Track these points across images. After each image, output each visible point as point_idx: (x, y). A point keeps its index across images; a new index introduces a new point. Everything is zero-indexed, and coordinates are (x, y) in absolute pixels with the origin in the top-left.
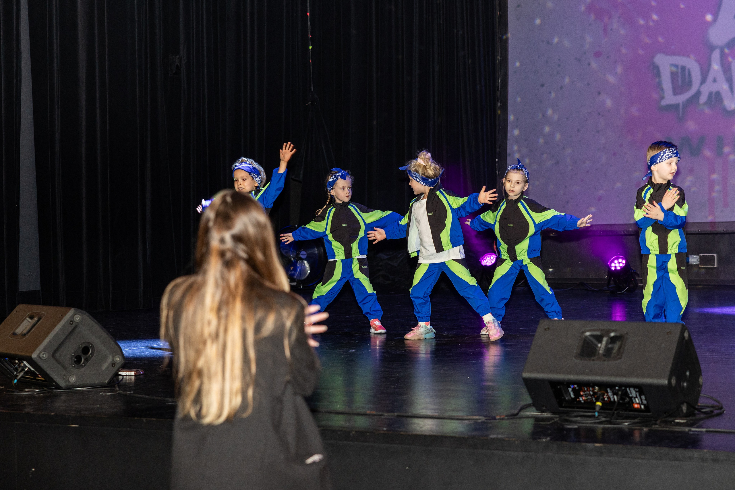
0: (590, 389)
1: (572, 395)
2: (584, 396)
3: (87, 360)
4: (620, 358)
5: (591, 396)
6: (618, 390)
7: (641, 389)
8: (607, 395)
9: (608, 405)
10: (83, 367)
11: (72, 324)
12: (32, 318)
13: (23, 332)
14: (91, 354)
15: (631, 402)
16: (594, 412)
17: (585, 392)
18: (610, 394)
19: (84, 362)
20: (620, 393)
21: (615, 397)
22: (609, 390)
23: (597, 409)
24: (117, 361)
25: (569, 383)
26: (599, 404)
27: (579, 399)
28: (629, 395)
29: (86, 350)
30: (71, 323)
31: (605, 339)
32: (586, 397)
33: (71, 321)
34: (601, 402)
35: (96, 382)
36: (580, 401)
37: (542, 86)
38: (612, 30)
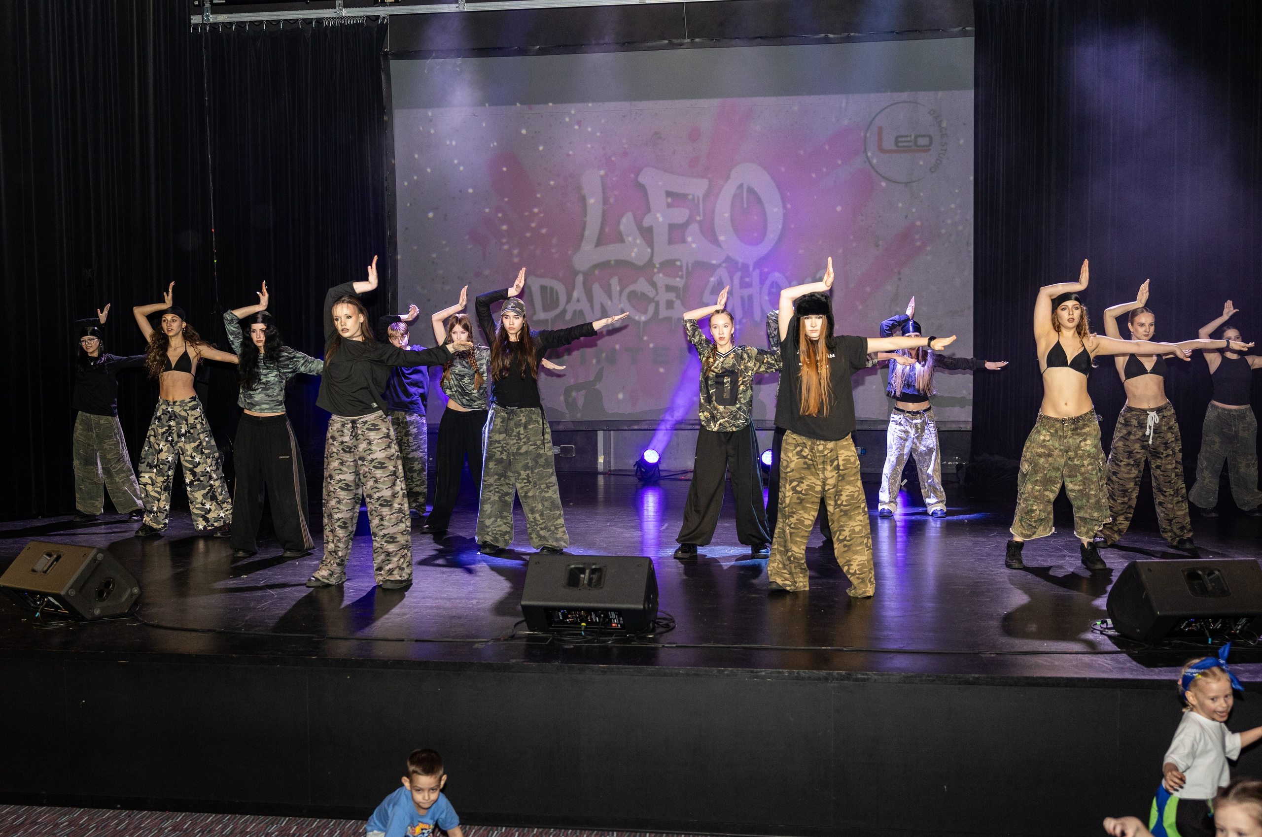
0: (576, 613)
1: (561, 618)
2: (571, 618)
3: (108, 594)
4: (602, 588)
5: (577, 618)
6: (601, 614)
7: (620, 612)
8: (590, 618)
9: (591, 626)
10: (105, 600)
11: (96, 561)
13: (42, 569)
14: (113, 588)
15: (610, 623)
16: (580, 631)
17: (572, 615)
18: (593, 616)
19: (106, 595)
21: (598, 619)
22: (592, 613)
23: (583, 629)
24: (136, 593)
25: (559, 609)
26: (584, 624)
28: (609, 617)
29: (107, 585)
31: (587, 571)
32: (573, 619)
35: (117, 613)
36: (567, 622)
37: (429, 300)
38: (490, 253)
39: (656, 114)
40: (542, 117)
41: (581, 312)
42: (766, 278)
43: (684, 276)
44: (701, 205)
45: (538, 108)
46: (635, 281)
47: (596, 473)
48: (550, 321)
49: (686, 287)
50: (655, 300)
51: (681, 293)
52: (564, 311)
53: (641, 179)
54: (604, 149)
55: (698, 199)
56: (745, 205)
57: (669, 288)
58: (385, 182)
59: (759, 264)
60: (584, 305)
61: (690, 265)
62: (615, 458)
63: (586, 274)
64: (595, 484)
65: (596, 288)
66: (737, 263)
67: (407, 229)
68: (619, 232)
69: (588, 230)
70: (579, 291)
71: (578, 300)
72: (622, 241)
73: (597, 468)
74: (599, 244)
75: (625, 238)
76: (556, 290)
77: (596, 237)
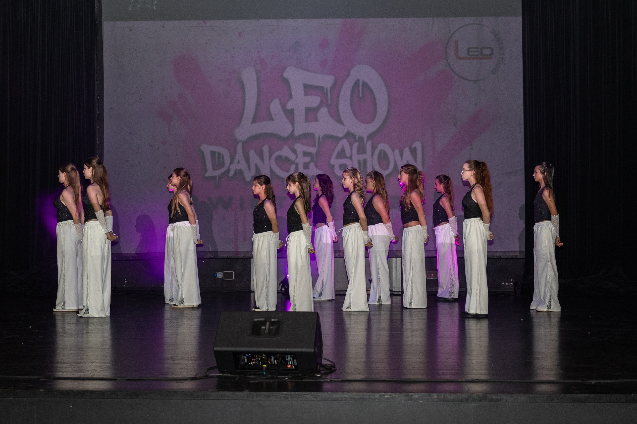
0: (259, 356)
1: (246, 361)
2: (254, 361)
5: (259, 361)
7: (295, 355)
8: (270, 360)
9: (270, 367)
15: (287, 364)
16: (263, 372)
17: (255, 359)
18: (272, 359)
20: (280, 358)
21: (276, 361)
22: (272, 356)
23: (264, 369)
25: (245, 353)
27: (250, 363)
28: (286, 359)
31: (268, 323)
32: (256, 362)
34: (266, 365)
36: (251, 365)
37: (127, 161)
38: (173, 127)
39: (297, 29)
40: (213, 29)
41: (241, 171)
42: (377, 147)
43: (317, 145)
44: (329, 94)
45: (210, 23)
46: (281, 149)
47: (250, 292)
48: (218, 176)
49: (318, 152)
50: (296, 162)
51: (315, 157)
52: (228, 170)
53: (286, 75)
54: (258, 52)
55: (327, 89)
56: (361, 95)
57: (305, 154)
58: (96, 74)
59: (370, 137)
60: (243, 166)
61: (321, 137)
63: (244, 144)
65: (252, 153)
66: (354, 136)
67: (111, 108)
68: (269, 112)
69: (246, 111)
70: (239, 155)
71: (239, 162)
72: (272, 119)
73: (251, 288)
74: (254, 121)
75: (274, 117)
76: (223, 155)
77: (252, 116)
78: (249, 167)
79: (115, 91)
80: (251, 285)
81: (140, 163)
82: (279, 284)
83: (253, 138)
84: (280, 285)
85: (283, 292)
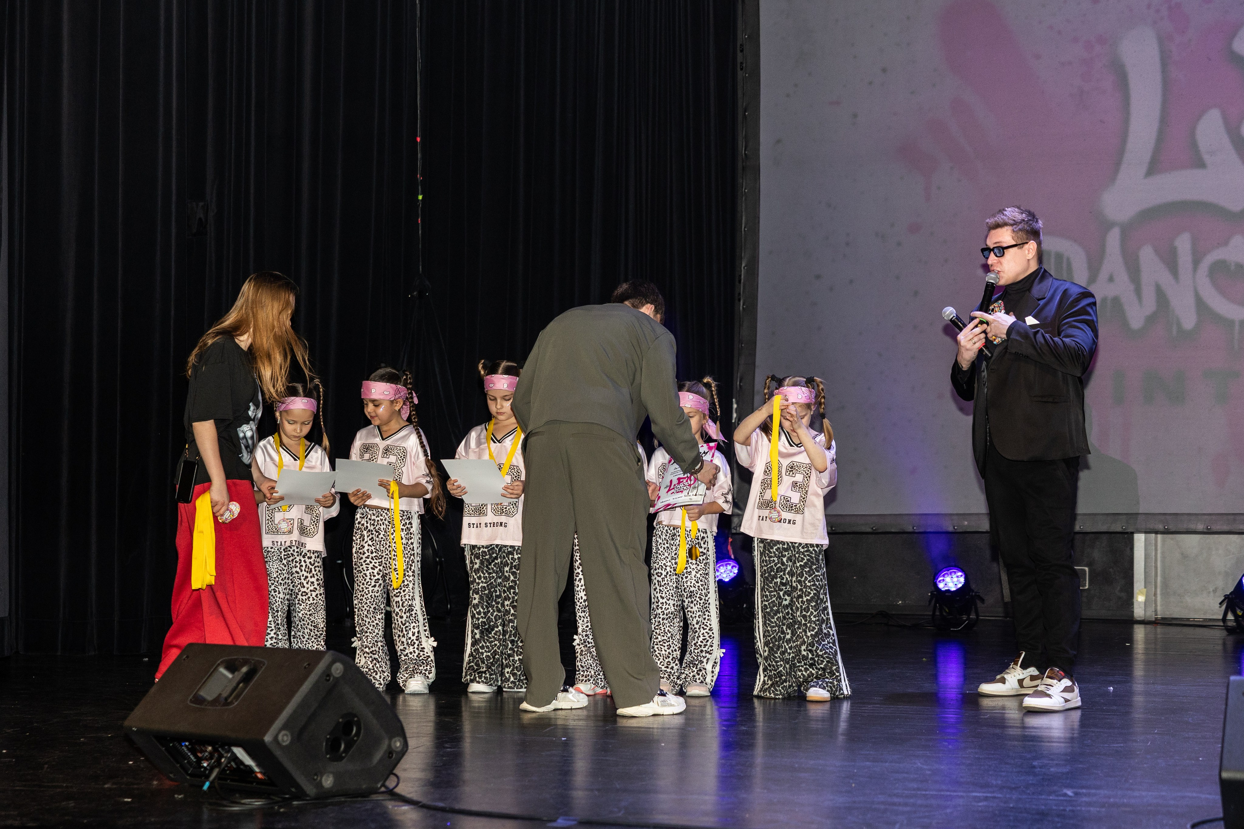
3: (349, 745)
10: (340, 759)
11: (329, 680)
12: (232, 668)
13: (220, 695)
14: (358, 734)
19: (345, 747)
24: (397, 748)
29: (347, 727)
30: (328, 678)
33: (327, 674)
35: (364, 786)
37: (818, 277)
38: (939, 188)
41: (1117, 301)
46: (1226, 243)
47: (1131, 622)
53: (1240, 46)
58: (739, 54)
60: (1122, 287)
62: (1166, 594)
63: (1127, 230)
64: (1130, 638)
65: (1147, 255)
67: (779, 141)
68: (1194, 145)
69: (1132, 143)
70: (1113, 260)
71: (1111, 279)
72: (1200, 163)
73: (1133, 612)
74: (1154, 167)
75: (1206, 158)
76: (1068, 259)
77: (1147, 157)
78: (1138, 291)
79: (788, 96)
80: (1132, 604)
81: (851, 282)
82: (1221, 603)
83: (1149, 215)
84: (1220, 607)
85: (1230, 624)
